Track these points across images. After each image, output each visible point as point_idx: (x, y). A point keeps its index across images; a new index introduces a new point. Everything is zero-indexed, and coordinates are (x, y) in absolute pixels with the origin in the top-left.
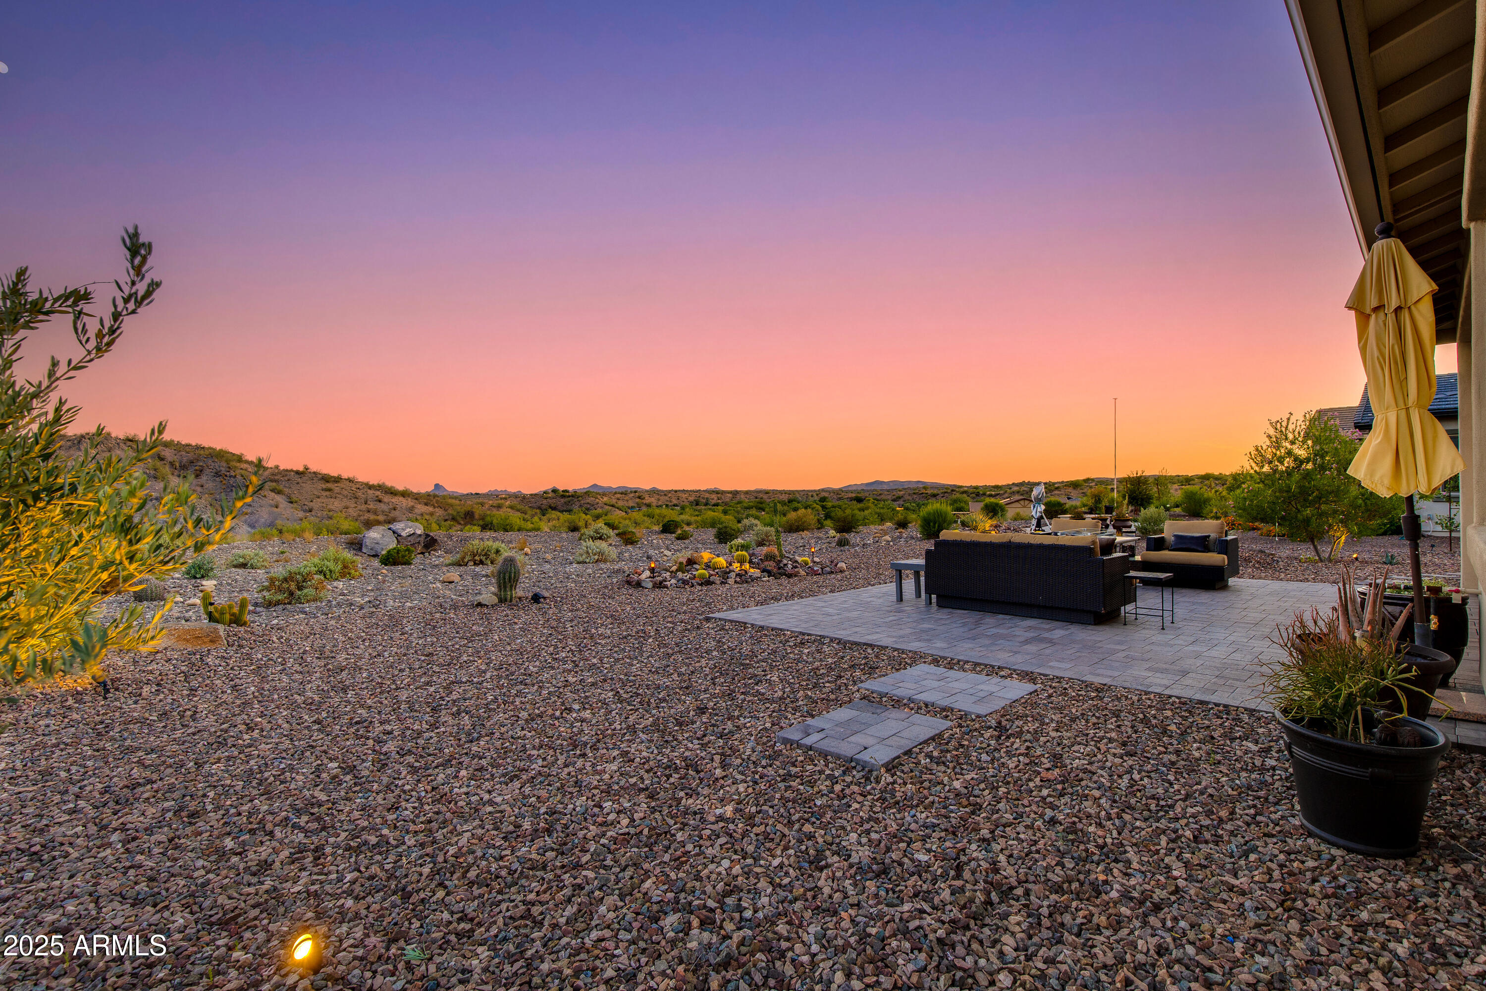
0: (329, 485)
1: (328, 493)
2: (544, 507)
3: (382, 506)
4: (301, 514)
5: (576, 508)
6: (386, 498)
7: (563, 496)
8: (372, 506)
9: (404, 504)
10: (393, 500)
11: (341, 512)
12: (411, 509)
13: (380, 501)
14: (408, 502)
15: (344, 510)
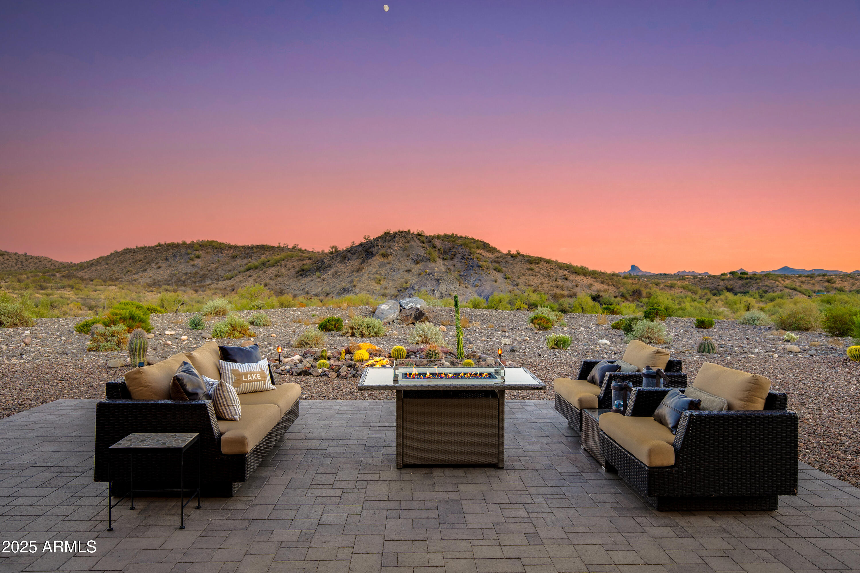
0: (532, 266)
1: (530, 272)
2: (720, 288)
3: (568, 284)
4: (510, 288)
5: (753, 290)
6: (572, 277)
7: (741, 278)
8: (560, 283)
9: (585, 282)
10: (576, 279)
11: (538, 287)
12: (589, 286)
13: (566, 279)
14: (588, 280)
15: (540, 286)
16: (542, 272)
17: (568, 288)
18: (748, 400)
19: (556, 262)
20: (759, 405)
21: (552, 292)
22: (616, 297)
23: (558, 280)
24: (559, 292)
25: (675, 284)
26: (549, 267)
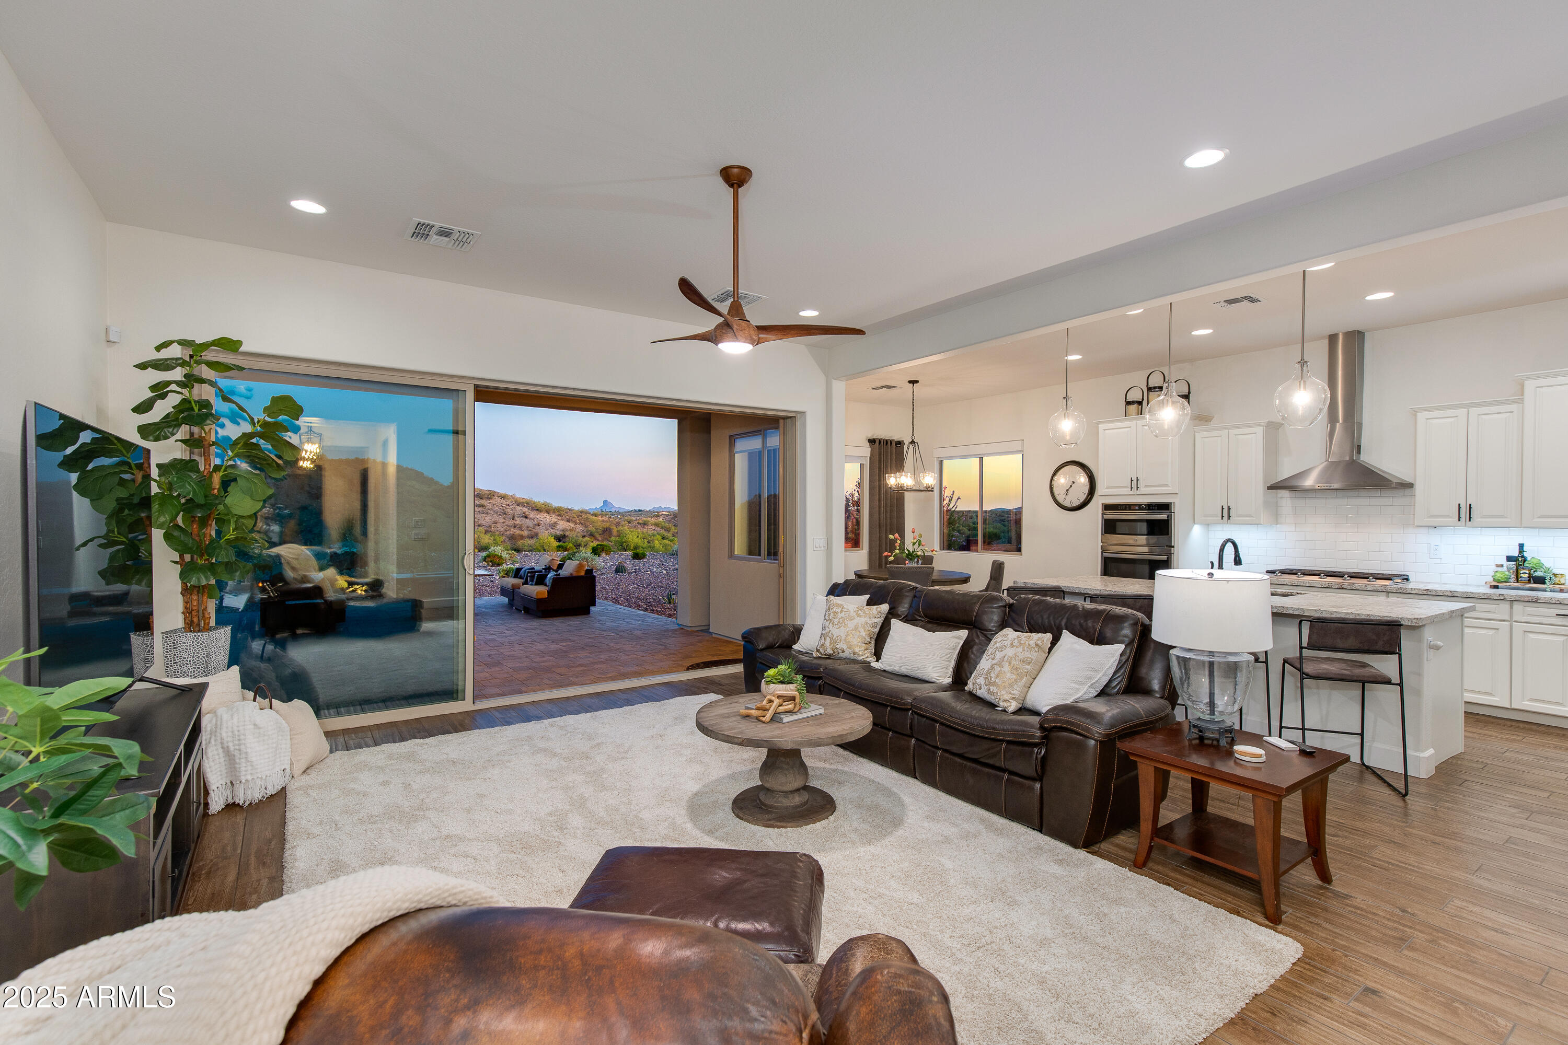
3: (528, 522)
8: (518, 521)
9: (548, 521)
10: (538, 517)
11: (490, 527)
12: (553, 525)
13: (526, 517)
14: (553, 518)
15: (493, 525)
16: (496, 508)
17: (527, 527)
18: (577, 571)
19: (513, 497)
20: (583, 573)
21: (508, 533)
22: (584, 537)
23: (516, 518)
24: (517, 532)
25: (648, 522)
26: (504, 502)
